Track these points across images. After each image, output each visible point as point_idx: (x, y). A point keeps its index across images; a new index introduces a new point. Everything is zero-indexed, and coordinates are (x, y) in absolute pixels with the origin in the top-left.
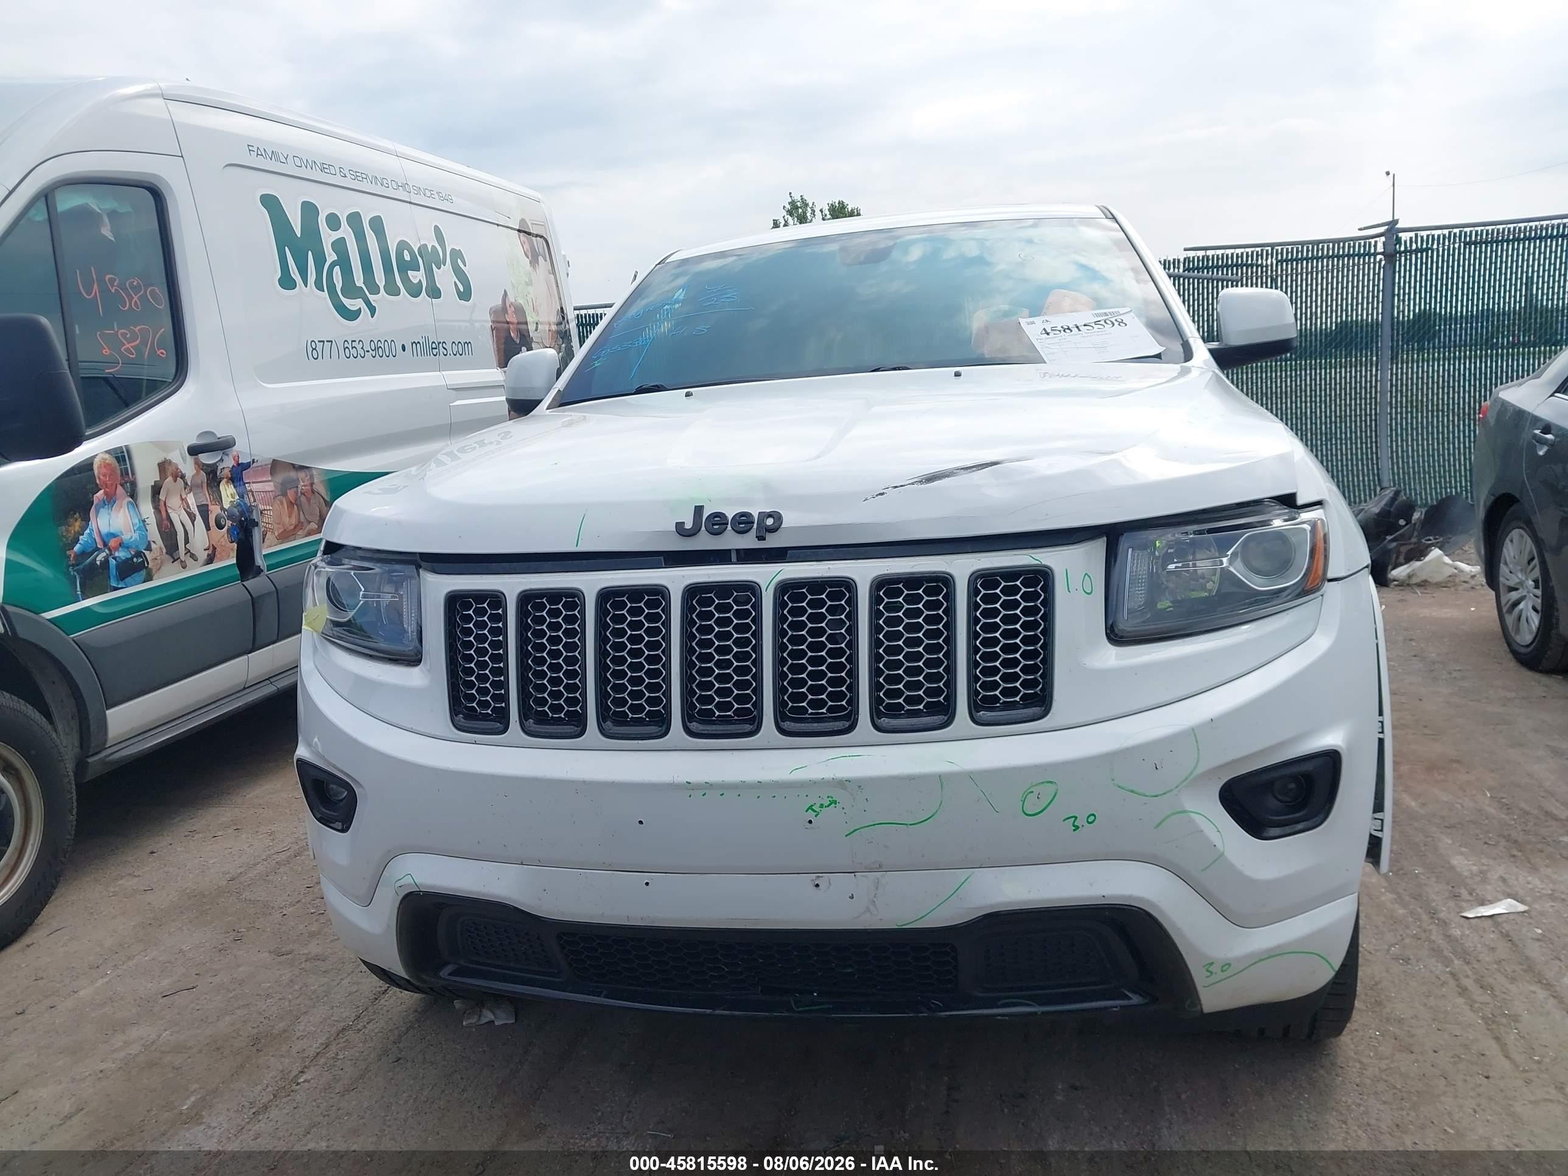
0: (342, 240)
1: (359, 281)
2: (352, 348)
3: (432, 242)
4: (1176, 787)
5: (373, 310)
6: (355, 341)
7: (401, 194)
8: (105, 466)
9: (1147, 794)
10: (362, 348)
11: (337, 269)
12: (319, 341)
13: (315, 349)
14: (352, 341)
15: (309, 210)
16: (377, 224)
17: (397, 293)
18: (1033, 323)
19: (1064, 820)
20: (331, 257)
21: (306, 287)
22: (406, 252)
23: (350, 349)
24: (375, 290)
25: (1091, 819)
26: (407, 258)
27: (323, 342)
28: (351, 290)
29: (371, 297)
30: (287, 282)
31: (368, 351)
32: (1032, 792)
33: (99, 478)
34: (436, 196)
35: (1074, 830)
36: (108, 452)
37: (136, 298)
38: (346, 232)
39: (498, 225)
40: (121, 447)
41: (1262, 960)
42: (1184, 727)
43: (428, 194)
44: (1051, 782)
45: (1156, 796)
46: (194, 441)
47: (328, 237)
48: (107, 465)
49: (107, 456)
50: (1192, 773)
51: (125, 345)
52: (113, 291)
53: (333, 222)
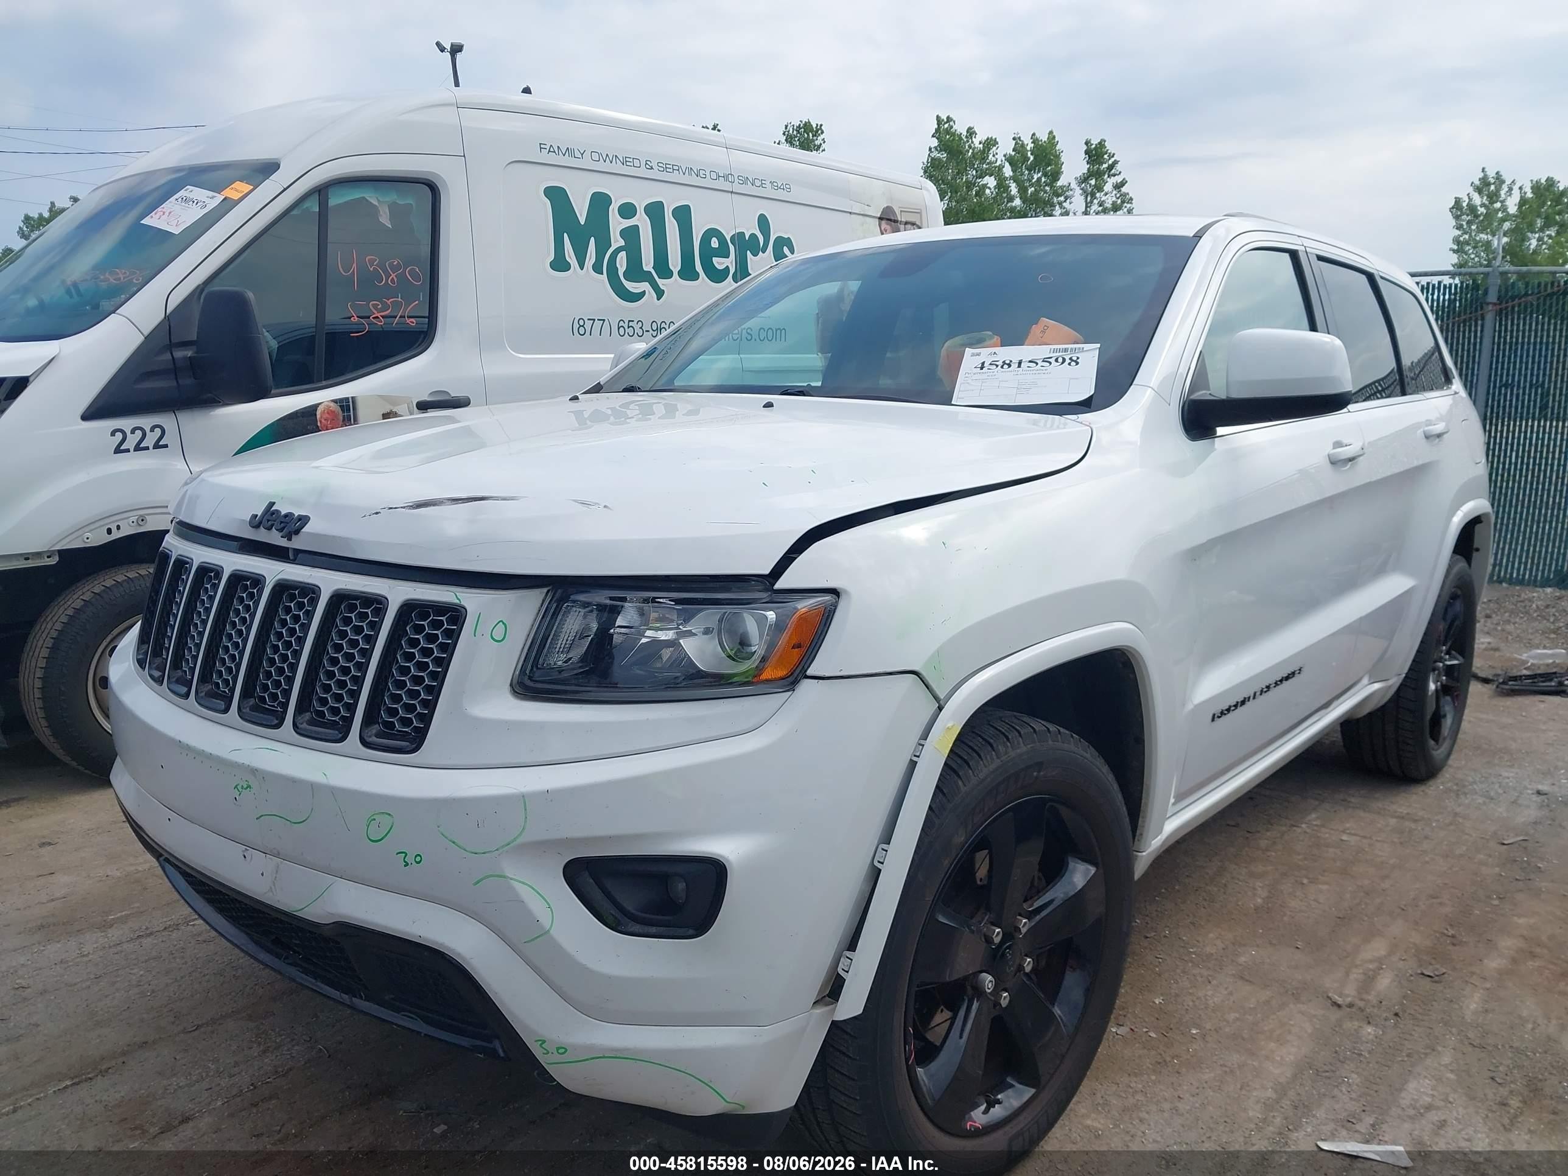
0: (636, 228)
1: (648, 265)
2: (629, 327)
3: (751, 229)
4: (497, 850)
5: (660, 294)
6: (633, 321)
7: (721, 184)
8: (328, 413)
9: (467, 849)
10: (641, 328)
11: (623, 254)
12: (589, 319)
13: (583, 326)
14: (629, 321)
15: (600, 202)
16: (683, 214)
17: (694, 276)
18: (978, 354)
19: (397, 854)
20: (617, 241)
21: (582, 269)
22: (714, 240)
23: (626, 327)
24: (667, 274)
25: (418, 859)
26: (715, 243)
27: (594, 320)
28: (635, 272)
29: (660, 282)
30: (560, 264)
31: (648, 331)
32: (375, 819)
33: (321, 422)
34: (768, 185)
35: (405, 866)
36: (335, 401)
37: (393, 276)
38: (642, 221)
39: (850, 213)
40: (348, 398)
41: (604, 1057)
42: (515, 791)
43: (758, 183)
44: (389, 815)
45: (476, 853)
46: (425, 397)
47: (617, 224)
48: (331, 412)
49: (332, 404)
50: (515, 839)
51: (374, 314)
52: (372, 269)
53: (627, 211)
